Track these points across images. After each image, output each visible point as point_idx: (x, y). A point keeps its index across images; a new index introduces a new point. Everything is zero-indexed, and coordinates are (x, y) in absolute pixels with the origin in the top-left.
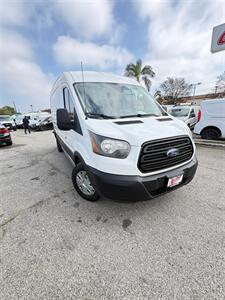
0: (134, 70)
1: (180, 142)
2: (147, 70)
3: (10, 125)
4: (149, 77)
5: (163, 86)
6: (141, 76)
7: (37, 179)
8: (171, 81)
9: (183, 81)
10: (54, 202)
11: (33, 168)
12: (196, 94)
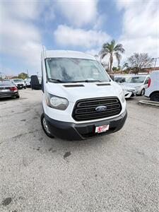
0: (109, 48)
1: (110, 101)
2: (119, 48)
3: (22, 85)
4: (120, 53)
5: (130, 59)
6: (114, 52)
7: (24, 120)
8: (137, 56)
9: (146, 56)
10: (28, 135)
11: (25, 113)
12: (156, 66)
